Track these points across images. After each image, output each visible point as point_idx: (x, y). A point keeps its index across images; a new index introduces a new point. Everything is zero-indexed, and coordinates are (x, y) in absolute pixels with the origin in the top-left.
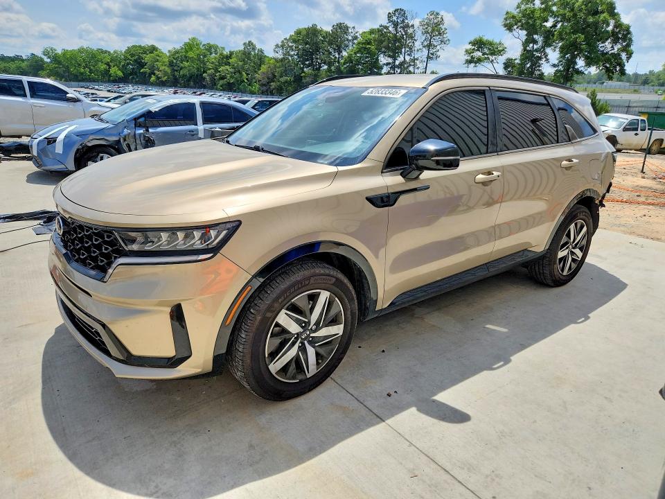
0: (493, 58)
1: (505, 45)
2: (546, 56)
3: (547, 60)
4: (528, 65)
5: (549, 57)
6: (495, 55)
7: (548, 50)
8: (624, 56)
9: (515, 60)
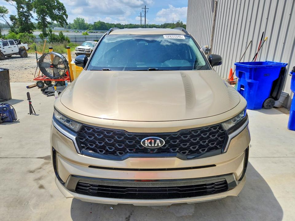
0: (2, 15)
1: (7, 8)
2: (31, 15)
3: (32, 17)
4: (24, 19)
5: (32, 15)
6: (2, 13)
7: (31, 12)
8: (64, 16)
9: (16, 16)
